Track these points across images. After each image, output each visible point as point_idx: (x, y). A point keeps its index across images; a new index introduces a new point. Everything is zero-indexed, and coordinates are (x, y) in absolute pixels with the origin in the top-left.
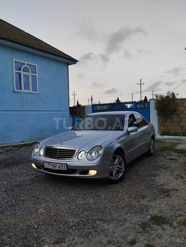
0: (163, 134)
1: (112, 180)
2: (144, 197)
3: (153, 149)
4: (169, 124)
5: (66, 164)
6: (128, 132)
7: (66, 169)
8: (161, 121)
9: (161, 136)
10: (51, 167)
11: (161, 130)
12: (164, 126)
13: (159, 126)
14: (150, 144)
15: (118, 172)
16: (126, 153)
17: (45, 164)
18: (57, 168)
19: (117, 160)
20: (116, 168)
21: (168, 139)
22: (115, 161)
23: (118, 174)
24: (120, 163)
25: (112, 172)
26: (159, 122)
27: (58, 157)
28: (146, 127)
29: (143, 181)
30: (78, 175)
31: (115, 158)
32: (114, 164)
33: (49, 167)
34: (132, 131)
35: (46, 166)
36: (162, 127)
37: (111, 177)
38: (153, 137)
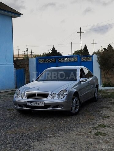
0: (105, 85)
1: (72, 113)
2: (93, 119)
3: (97, 96)
4: (110, 76)
5: (44, 102)
6: (80, 82)
7: (43, 105)
8: (103, 73)
9: (103, 87)
10: (33, 105)
11: (103, 82)
12: (106, 78)
13: (102, 78)
14: (95, 92)
15: (76, 108)
16: (80, 96)
17: (27, 103)
18: (37, 105)
19: (75, 100)
20: (74, 105)
21: (109, 90)
22: (73, 101)
23: (76, 109)
24: (76, 102)
25: (72, 108)
26: (101, 74)
27: (37, 98)
28: (91, 78)
29: (92, 114)
30: (51, 109)
31: (73, 99)
32: (73, 103)
33: (31, 105)
34: (83, 81)
35: (28, 104)
36: (104, 79)
37: (71, 111)
38: (97, 86)
